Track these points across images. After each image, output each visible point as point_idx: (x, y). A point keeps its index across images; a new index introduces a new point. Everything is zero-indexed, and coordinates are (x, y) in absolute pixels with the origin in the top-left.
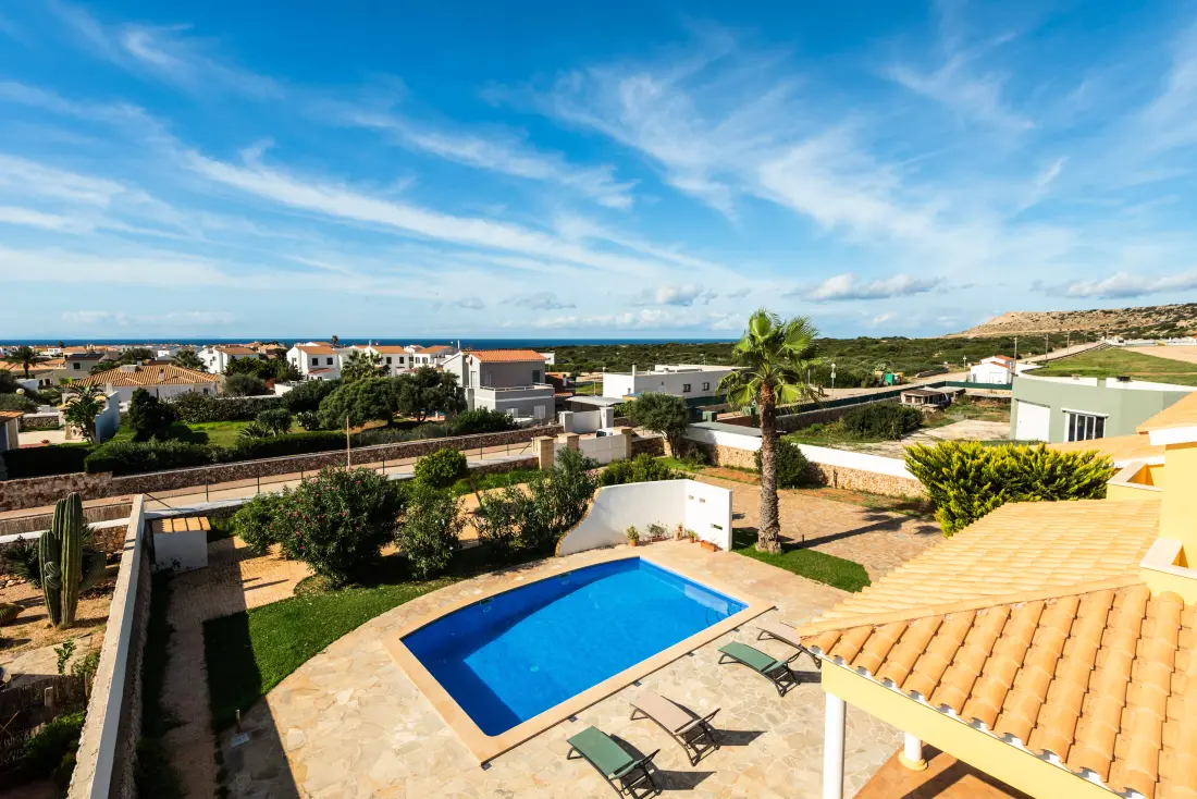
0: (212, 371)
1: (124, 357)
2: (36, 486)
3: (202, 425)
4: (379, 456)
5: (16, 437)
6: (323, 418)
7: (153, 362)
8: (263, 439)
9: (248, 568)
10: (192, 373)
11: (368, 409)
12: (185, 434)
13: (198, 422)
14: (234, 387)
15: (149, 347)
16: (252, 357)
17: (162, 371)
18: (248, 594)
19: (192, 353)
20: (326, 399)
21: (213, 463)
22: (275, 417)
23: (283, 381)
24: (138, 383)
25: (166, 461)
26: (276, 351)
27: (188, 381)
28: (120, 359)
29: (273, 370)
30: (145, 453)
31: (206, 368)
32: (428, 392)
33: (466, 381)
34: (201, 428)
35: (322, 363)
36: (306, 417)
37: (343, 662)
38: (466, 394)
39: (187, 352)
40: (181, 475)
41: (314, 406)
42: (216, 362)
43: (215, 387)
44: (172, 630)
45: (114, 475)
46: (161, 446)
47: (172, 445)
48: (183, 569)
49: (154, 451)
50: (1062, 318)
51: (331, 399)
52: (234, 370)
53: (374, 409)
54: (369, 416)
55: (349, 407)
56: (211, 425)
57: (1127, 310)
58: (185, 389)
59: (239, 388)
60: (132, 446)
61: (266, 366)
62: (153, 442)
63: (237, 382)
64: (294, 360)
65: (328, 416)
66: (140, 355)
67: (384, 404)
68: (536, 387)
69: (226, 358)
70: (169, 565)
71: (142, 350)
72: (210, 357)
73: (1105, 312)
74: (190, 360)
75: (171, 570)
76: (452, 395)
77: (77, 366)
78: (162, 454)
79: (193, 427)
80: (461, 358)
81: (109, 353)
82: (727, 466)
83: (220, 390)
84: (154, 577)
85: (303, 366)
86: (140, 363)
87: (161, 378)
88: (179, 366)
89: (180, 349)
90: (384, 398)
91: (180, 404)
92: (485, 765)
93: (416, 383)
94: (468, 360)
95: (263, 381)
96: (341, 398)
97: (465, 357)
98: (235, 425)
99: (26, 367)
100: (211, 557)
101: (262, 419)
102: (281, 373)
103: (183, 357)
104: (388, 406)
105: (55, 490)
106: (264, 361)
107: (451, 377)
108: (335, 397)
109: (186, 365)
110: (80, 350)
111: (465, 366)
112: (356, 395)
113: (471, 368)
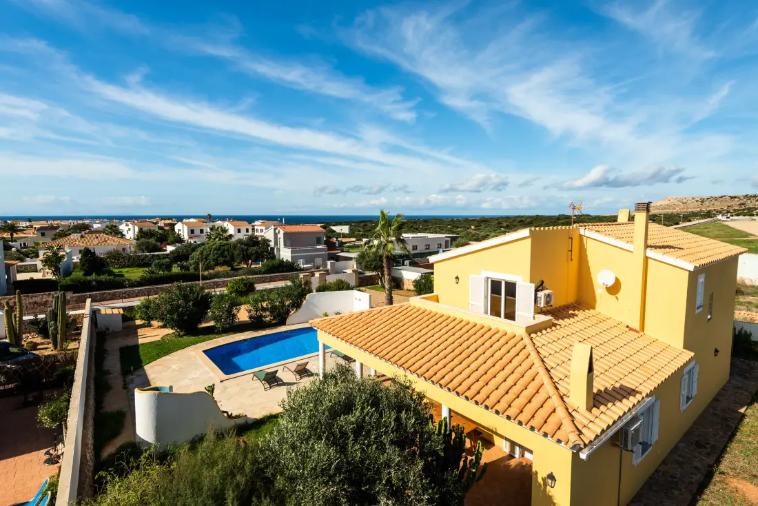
0: (128, 237)
1: (72, 228)
2: (34, 298)
3: (121, 270)
4: (219, 285)
5: (16, 276)
6: (191, 265)
7: (91, 232)
8: (154, 275)
9: (140, 332)
10: (115, 239)
11: (217, 260)
12: (110, 273)
13: (119, 268)
14: (140, 247)
15: (87, 222)
16: (152, 229)
17: (97, 237)
18: (140, 340)
19: (115, 226)
20: (194, 254)
21: (126, 287)
22: (163, 264)
23: (171, 244)
24: (82, 245)
25: (101, 286)
26: (170, 224)
27: (113, 243)
28: (69, 230)
29: (166, 236)
30: (90, 282)
31: (124, 235)
32: (253, 249)
33: (276, 243)
34: (121, 272)
35: (197, 232)
36: (182, 265)
37: (177, 358)
38: (275, 251)
39: (112, 226)
40: (110, 294)
41: (186, 258)
42: (130, 231)
43: (130, 248)
44: (106, 350)
45: (74, 293)
46: (98, 278)
47: (104, 277)
48: (111, 331)
49: (94, 280)
50: (703, 201)
51: (196, 254)
52: (142, 237)
53: (221, 259)
54: (217, 264)
55: (206, 259)
56: (126, 270)
57: (747, 196)
58: (110, 248)
59: (144, 248)
60: (83, 278)
61: (161, 234)
62: (94, 276)
63: (143, 244)
64: (179, 230)
65: (194, 264)
66: (82, 228)
67: (226, 257)
68: (318, 247)
69: (137, 229)
70: (104, 329)
71: (83, 224)
72: (127, 228)
73: (732, 197)
74: (115, 231)
75: (105, 332)
76: (267, 252)
77: (43, 235)
78: (99, 282)
79: (116, 271)
80: (272, 230)
81: (63, 226)
82: (407, 290)
83: (133, 249)
84: (98, 334)
85: (185, 235)
86: (83, 233)
87: (96, 242)
88: (107, 234)
89: (108, 223)
90: (226, 253)
91: (108, 258)
92: (221, 381)
93: (245, 245)
94: (277, 231)
95: (159, 243)
96: (202, 253)
97: (275, 229)
98: (141, 269)
99: (12, 235)
100: (124, 328)
101: (155, 265)
102: (171, 239)
103: (110, 229)
104: (228, 258)
105: (44, 300)
106: (160, 231)
107: (266, 242)
108: (198, 253)
109: (111, 233)
110: (44, 224)
111: (276, 235)
112: (210, 251)
113: (279, 236)
